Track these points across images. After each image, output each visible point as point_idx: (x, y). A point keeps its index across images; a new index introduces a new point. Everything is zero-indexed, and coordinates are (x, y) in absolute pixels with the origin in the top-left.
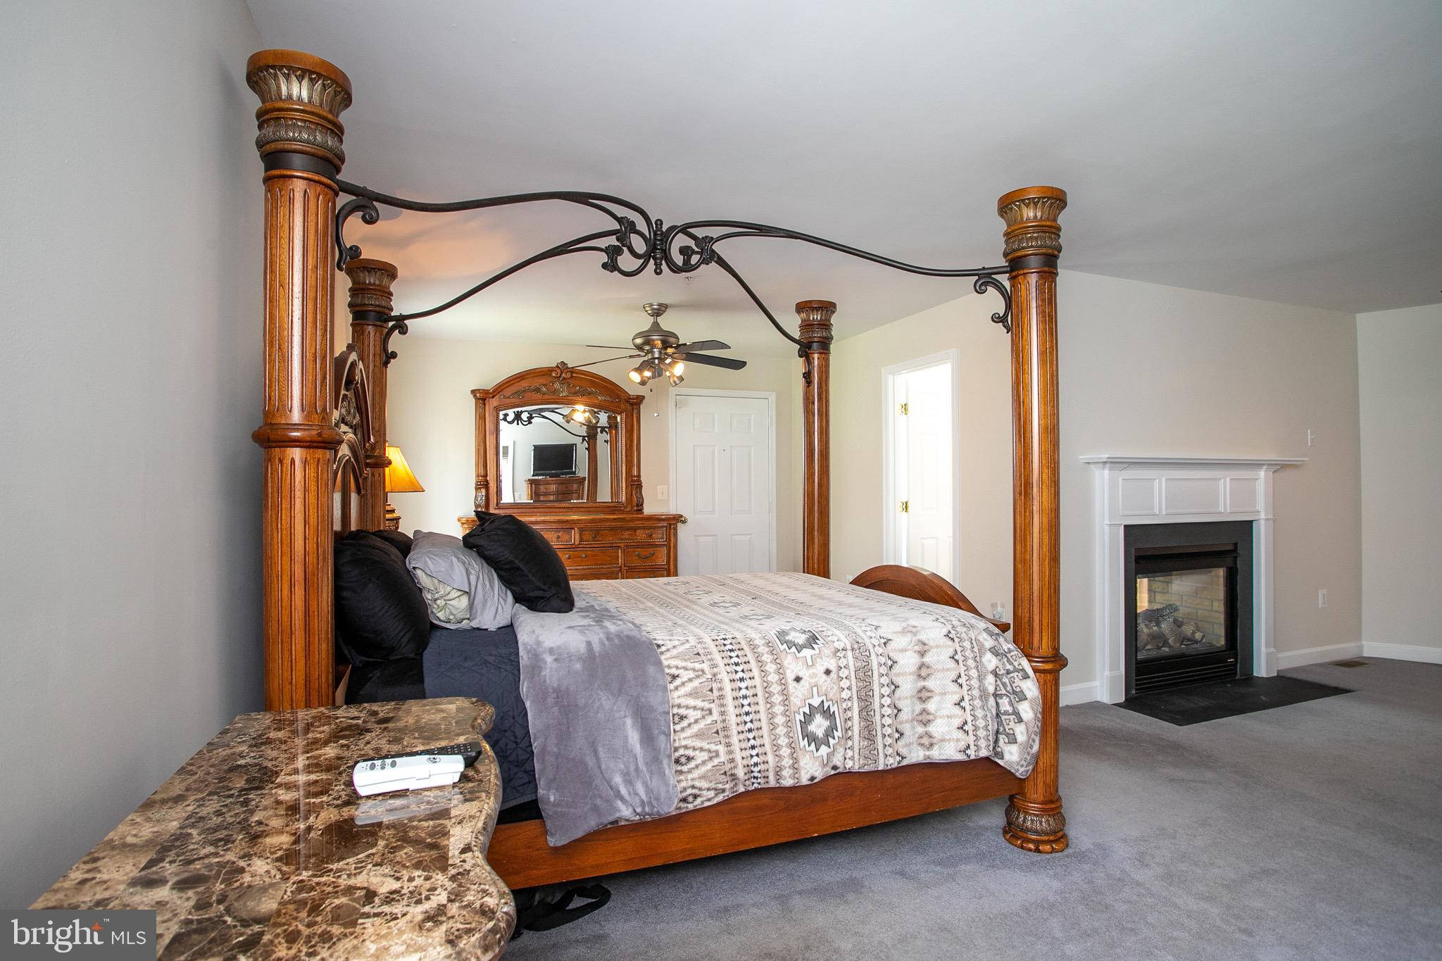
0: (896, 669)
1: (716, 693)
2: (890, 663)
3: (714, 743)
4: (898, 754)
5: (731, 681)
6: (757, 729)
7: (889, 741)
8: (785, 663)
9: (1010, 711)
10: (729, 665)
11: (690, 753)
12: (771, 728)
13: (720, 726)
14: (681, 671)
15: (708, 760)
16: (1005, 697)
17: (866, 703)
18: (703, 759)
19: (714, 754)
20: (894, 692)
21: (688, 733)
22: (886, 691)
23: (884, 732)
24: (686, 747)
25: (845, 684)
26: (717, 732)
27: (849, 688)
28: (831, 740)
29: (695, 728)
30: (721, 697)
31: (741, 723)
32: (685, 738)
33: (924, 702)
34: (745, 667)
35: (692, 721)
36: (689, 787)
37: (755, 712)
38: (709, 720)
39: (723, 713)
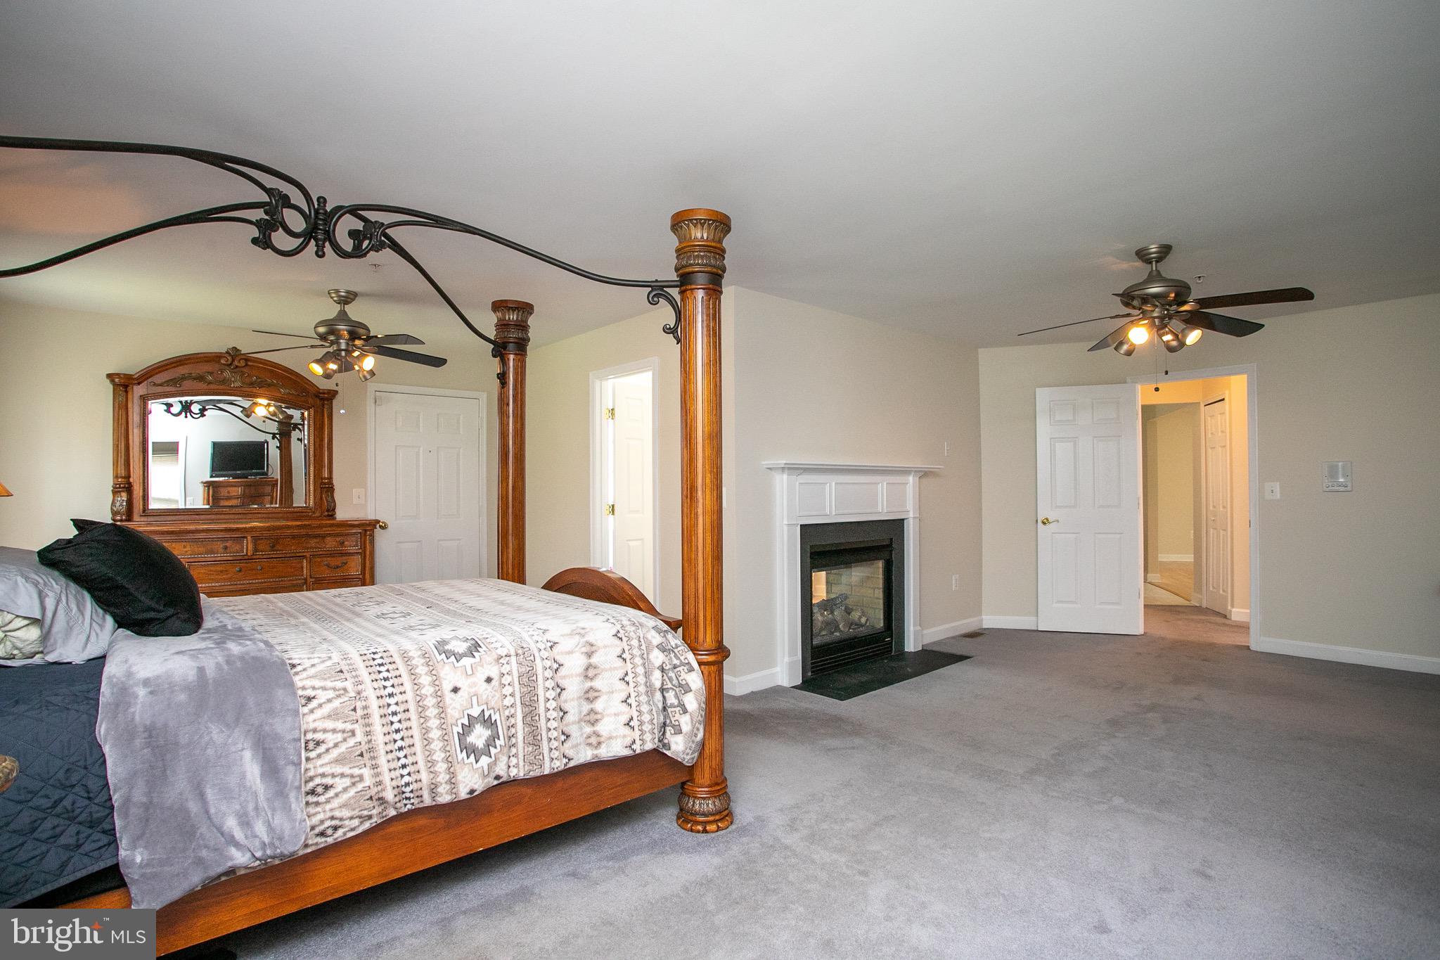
0: (562, 672)
1: (360, 712)
2: (555, 666)
3: (358, 766)
4: (564, 756)
5: (378, 698)
6: (409, 746)
7: (555, 744)
8: (442, 675)
9: (676, 704)
10: (376, 680)
11: (328, 781)
12: (425, 744)
13: (364, 747)
14: (319, 692)
15: (350, 786)
16: (671, 691)
17: (531, 708)
18: (345, 786)
19: (358, 779)
20: (559, 695)
21: (326, 759)
22: (551, 694)
23: (550, 736)
24: (323, 775)
25: (507, 690)
26: (361, 755)
27: (512, 695)
28: (492, 749)
29: (335, 753)
30: (366, 716)
31: (390, 742)
32: (322, 766)
33: (592, 702)
34: (396, 681)
35: (331, 745)
36: (327, 819)
37: (407, 729)
38: (351, 742)
39: (368, 734)
